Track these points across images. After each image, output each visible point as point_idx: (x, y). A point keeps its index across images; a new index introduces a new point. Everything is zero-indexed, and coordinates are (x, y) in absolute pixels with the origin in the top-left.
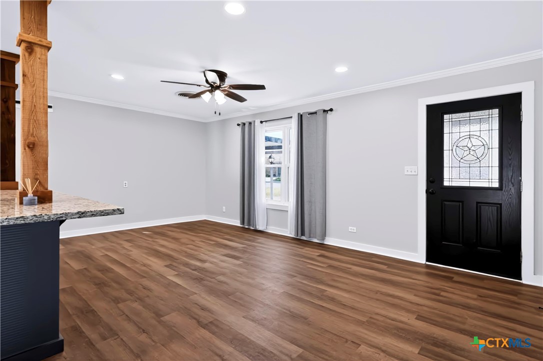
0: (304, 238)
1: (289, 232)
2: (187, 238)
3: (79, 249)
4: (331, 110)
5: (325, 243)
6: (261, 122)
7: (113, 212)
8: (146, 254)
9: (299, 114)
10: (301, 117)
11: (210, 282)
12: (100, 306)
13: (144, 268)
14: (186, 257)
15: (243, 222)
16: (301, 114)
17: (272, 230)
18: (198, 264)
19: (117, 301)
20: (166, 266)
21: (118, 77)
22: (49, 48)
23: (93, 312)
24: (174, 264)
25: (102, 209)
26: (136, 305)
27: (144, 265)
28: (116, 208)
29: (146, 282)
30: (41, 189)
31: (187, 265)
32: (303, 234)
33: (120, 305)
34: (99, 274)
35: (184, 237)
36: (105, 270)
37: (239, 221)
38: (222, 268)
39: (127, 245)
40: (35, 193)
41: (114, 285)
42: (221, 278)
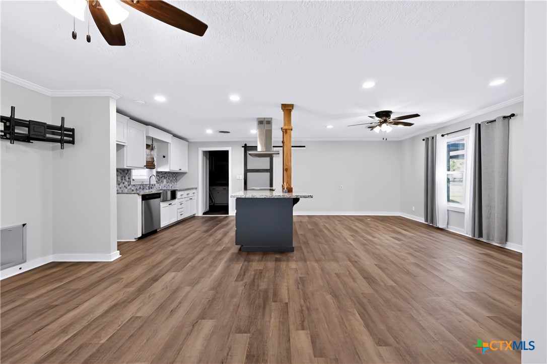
0: (481, 239)
1: (465, 232)
2: (375, 225)
3: (314, 220)
4: (513, 115)
5: (506, 248)
6: (443, 136)
7: (309, 197)
8: (345, 228)
9: (476, 124)
10: (479, 126)
11: (370, 247)
12: (312, 242)
13: (339, 234)
14: (365, 233)
15: (426, 220)
16: (480, 123)
17: (452, 229)
18: (370, 238)
19: (319, 243)
20: (351, 235)
21: (330, 127)
22: (292, 130)
23: (308, 244)
24: (356, 235)
25: (304, 195)
26: (326, 246)
27: (340, 233)
28: (309, 195)
29: (336, 240)
30: (289, 187)
31: (363, 237)
32: (481, 235)
33: (320, 245)
34: (317, 232)
35: (373, 224)
36: (321, 231)
37: (424, 219)
38: (384, 243)
39: (337, 222)
40: (287, 188)
41: (321, 237)
42: (378, 247)
